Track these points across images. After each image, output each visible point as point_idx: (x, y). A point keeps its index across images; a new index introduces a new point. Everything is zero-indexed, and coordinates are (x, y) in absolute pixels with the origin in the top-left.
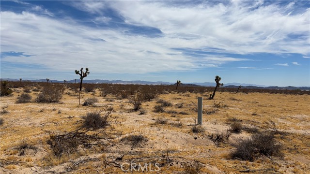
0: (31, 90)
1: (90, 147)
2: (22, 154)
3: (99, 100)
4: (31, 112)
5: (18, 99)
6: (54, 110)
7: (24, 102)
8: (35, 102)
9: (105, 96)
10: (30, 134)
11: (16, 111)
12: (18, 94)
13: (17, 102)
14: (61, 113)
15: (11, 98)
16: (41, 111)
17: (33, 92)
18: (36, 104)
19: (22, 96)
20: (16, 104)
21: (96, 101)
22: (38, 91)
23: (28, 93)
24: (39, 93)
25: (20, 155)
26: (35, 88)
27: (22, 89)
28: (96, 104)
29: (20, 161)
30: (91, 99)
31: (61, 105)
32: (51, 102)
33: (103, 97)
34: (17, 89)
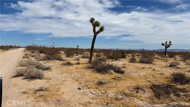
0: (135, 55)
1: (180, 96)
2: (137, 92)
3: (181, 64)
4: (137, 68)
5: (130, 61)
6: (150, 68)
7: (133, 62)
8: (138, 62)
9: (184, 61)
10: (139, 81)
11: (130, 67)
12: (129, 57)
13: (130, 62)
14: (155, 70)
15: (126, 59)
16: (143, 68)
17: (136, 57)
18: (139, 63)
19: (131, 59)
20: (129, 63)
21: (179, 64)
22: (139, 56)
23: (135, 57)
24: (140, 57)
25: (136, 93)
26: (137, 54)
27: (131, 55)
28: (178, 66)
29: (137, 96)
30: (174, 63)
31: (154, 65)
32: (147, 63)
33: (182, 62)
34: (128, 55)
